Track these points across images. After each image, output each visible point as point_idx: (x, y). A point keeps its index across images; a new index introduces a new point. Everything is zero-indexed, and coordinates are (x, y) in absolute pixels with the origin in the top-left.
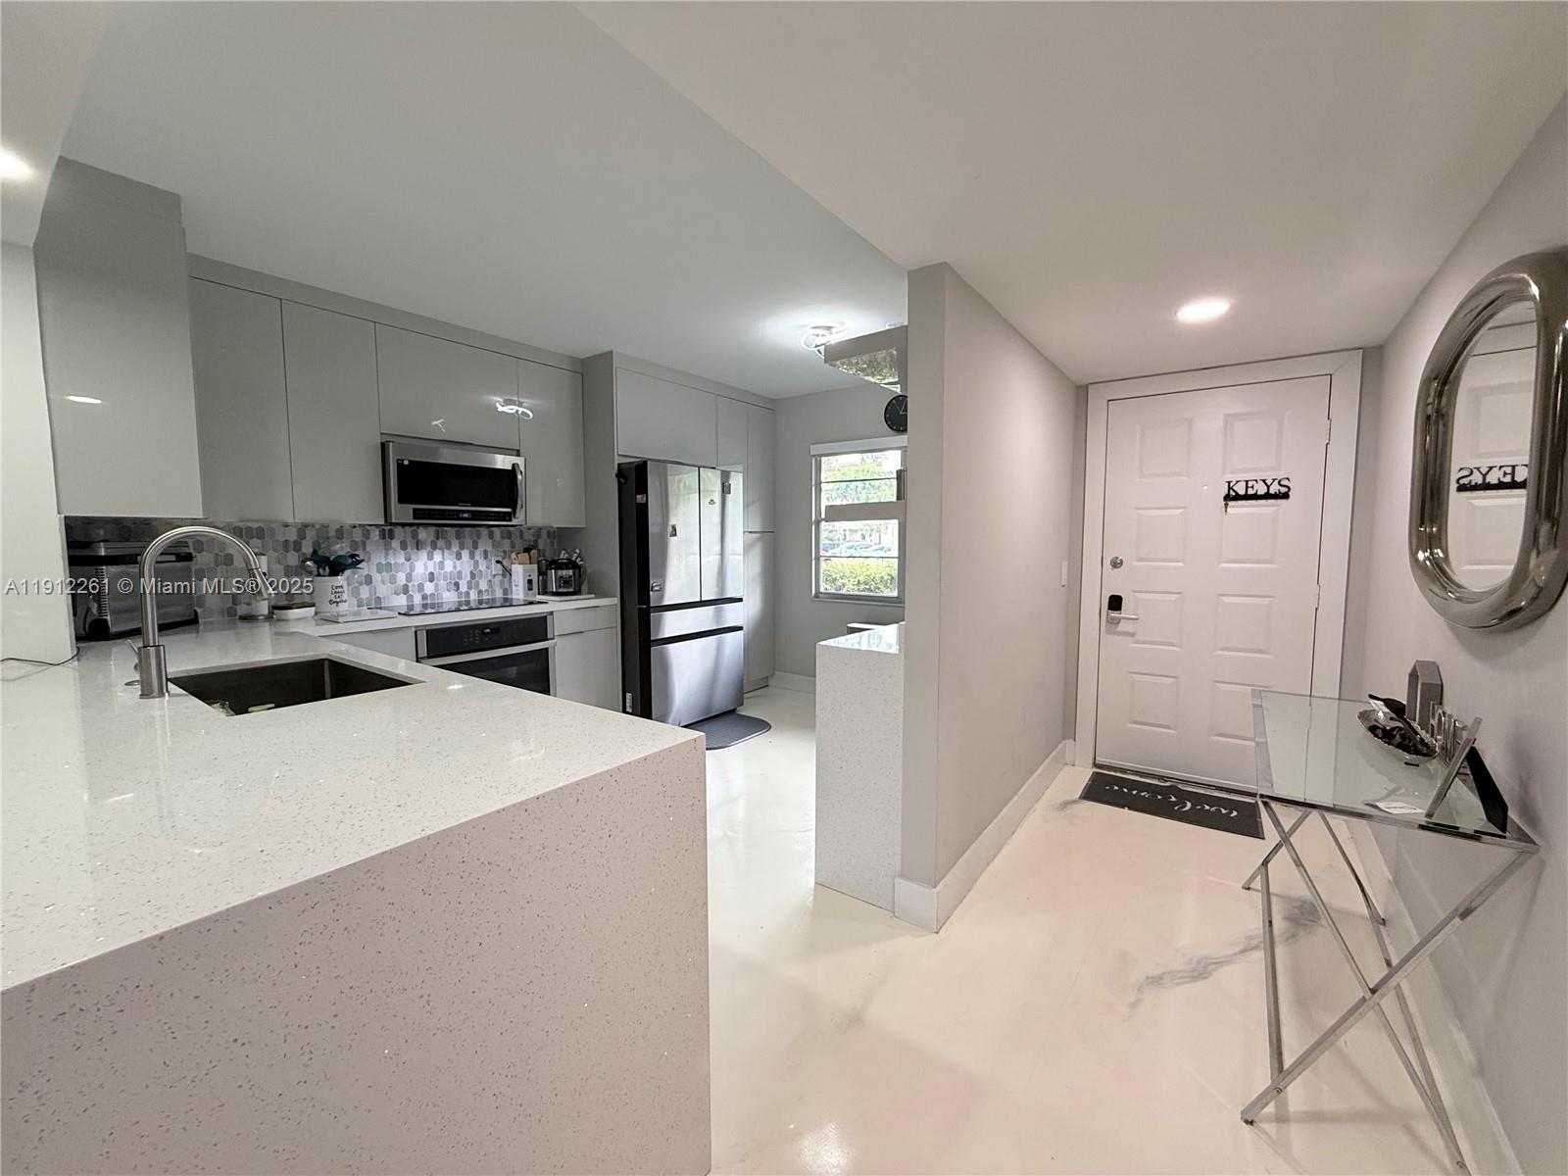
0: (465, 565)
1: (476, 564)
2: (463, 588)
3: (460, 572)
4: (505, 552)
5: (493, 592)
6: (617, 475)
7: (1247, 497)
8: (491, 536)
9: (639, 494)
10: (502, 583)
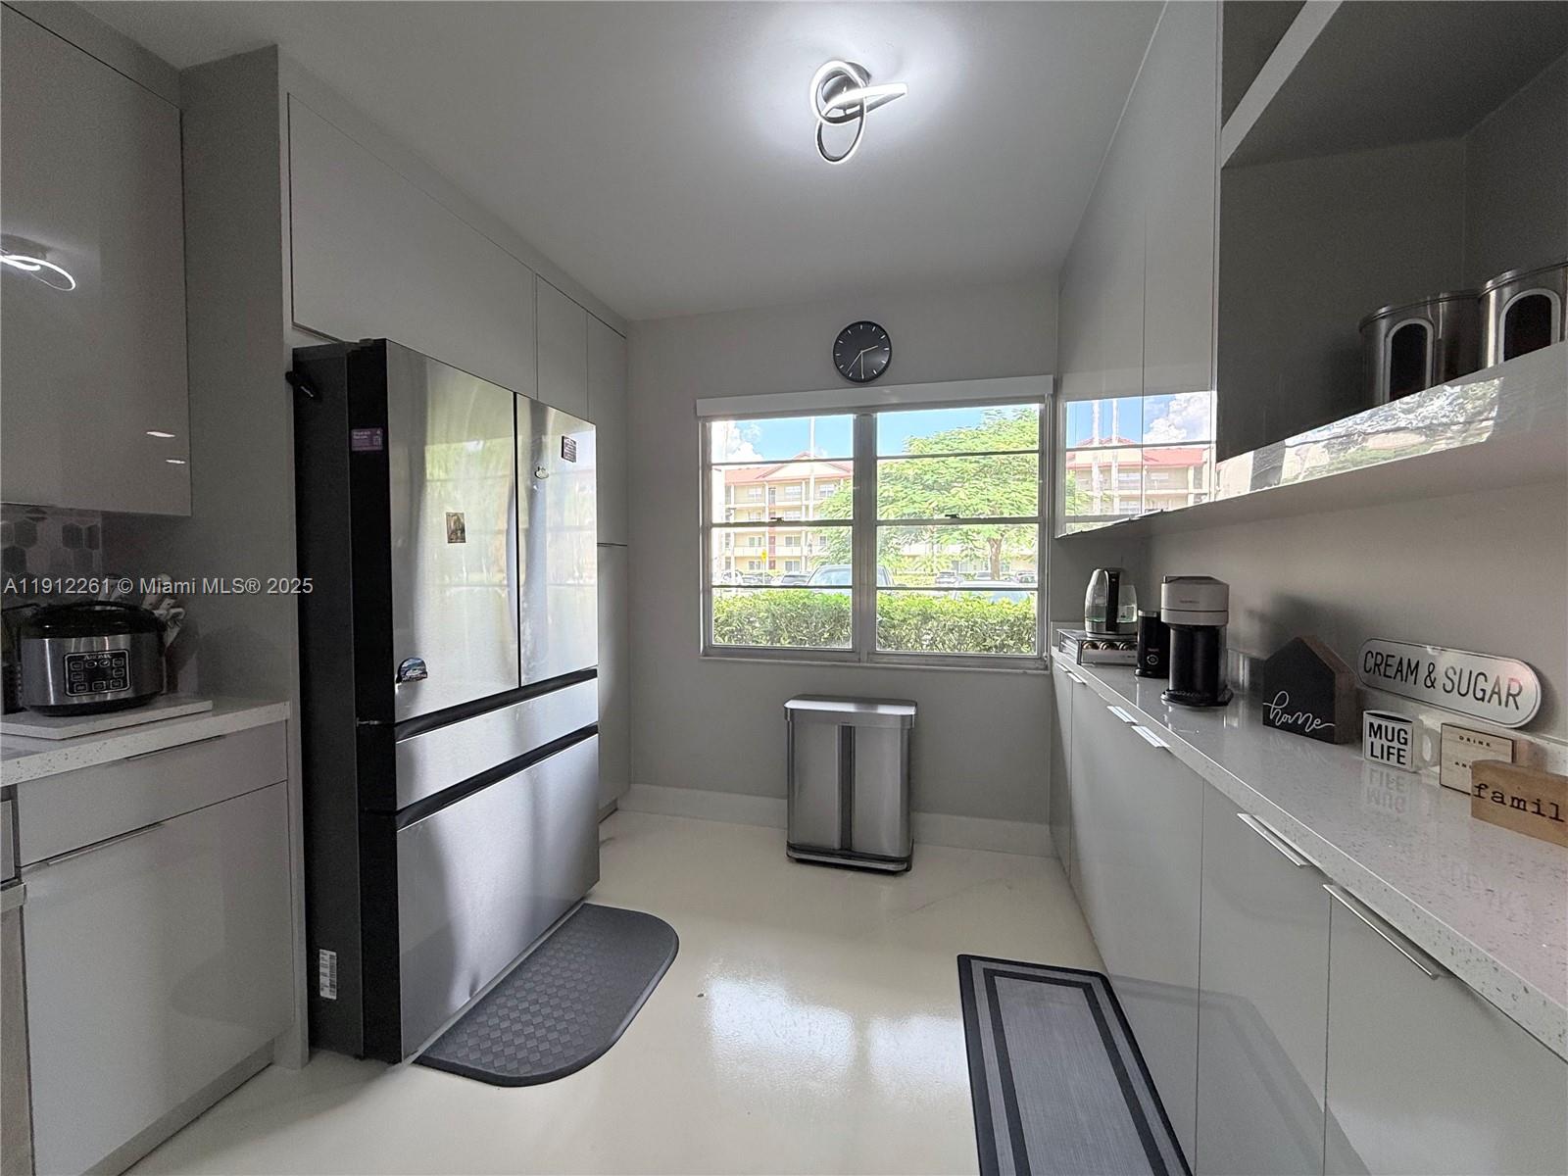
6: (289, 376)
9: (363, 427)
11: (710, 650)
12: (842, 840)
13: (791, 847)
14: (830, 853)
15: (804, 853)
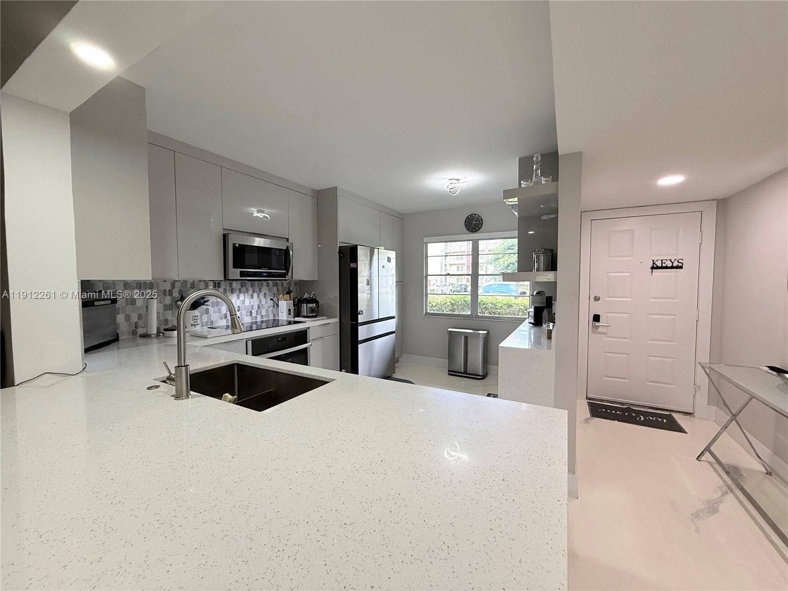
0: (255, 301)
1: (261, 300)
2: (254, 315)
3: (252, 306)
4: (274, 294)
5: (268, 315)
6: (339, 253)
7: (662, 268)
8: (268, 285)
9: (352, 263)
10: (272, 310)
11: (427, 314)
12: (464, 370)
13: (449, 371)
14: (461, 373)
15: (452, 373)
